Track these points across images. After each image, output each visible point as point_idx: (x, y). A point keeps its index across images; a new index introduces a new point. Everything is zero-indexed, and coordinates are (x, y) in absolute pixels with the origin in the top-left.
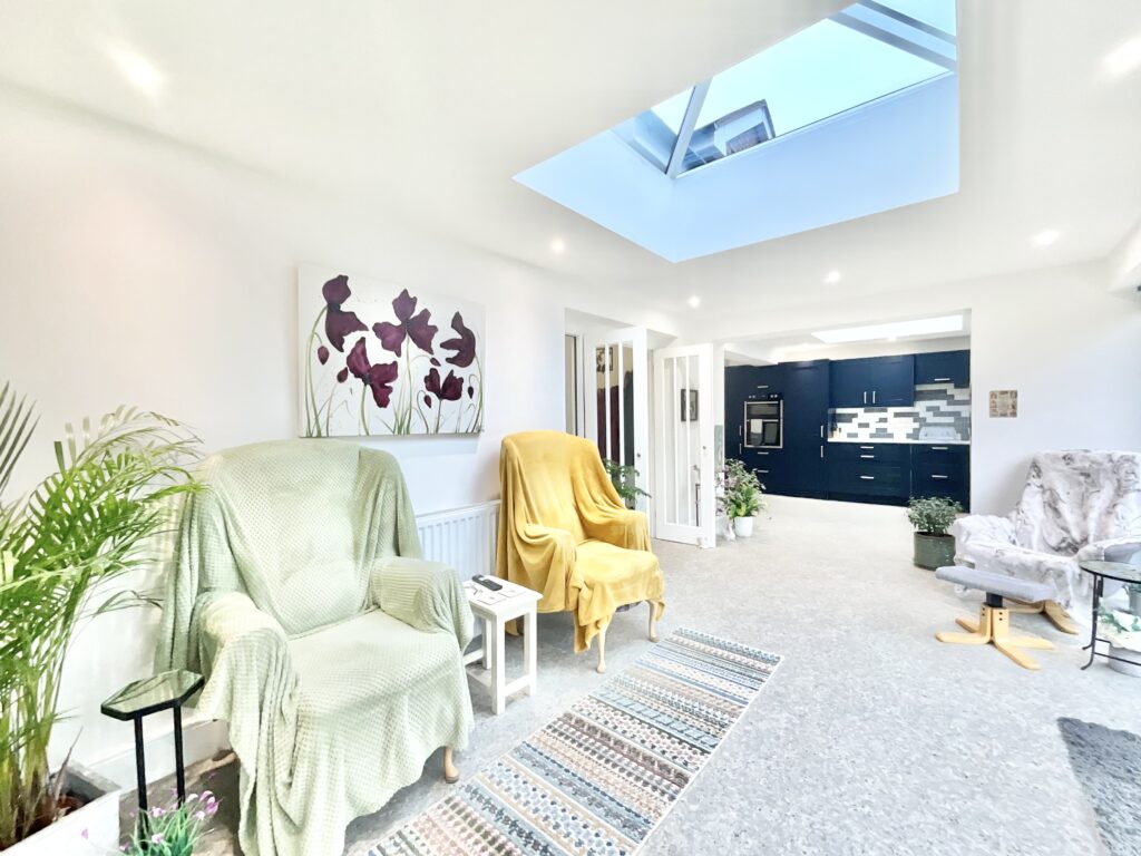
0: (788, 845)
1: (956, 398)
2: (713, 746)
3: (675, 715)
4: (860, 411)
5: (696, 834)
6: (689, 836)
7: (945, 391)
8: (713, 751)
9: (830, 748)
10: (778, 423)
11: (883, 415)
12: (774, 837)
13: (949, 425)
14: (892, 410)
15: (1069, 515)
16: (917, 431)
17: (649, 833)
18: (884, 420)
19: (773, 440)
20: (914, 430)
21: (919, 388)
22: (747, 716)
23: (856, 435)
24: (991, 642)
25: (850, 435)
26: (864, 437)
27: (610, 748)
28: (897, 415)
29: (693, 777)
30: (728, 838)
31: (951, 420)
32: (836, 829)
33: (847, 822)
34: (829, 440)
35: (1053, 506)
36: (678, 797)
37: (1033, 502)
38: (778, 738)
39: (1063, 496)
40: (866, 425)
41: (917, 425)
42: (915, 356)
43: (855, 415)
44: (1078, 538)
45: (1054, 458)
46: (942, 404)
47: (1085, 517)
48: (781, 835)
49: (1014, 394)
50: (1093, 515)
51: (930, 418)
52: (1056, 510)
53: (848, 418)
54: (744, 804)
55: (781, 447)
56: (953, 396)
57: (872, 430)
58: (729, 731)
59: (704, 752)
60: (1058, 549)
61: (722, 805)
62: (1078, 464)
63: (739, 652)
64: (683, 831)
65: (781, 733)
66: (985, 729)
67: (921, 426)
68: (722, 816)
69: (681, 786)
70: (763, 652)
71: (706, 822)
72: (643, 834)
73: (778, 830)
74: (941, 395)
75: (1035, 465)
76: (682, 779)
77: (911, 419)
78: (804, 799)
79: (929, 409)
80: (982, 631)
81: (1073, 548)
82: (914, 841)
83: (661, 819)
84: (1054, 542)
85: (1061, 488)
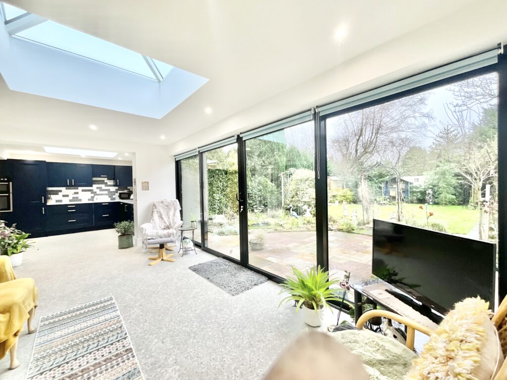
0: (176, 331)
1: (108, 184)
2: (126, 334)
3: (95, 341)
4: (63, 189)
5: (152, 354)
6: (152, 357)
7: (104, 181)
8: (128, 335)
9: (158, 306)
10: (9, 196)
11: (76, 191)
12: (171, 333)
13: (106, 194)
14: (80, 189)
15: (165, 219)
16: (93, 197)
17: (140, 369)
18: (77, 193)
19: (6, 207)
20: (92, 197)
21: (94, 179)
22: (123, 319)
23: (61, 201)
24: (162, 260)
25: (57, 201)
26: (66, 201)
27: (82, 375)
28: (83, 191)
29: (131, 346)
30: (162, 345)
31: (106, 192)
32: (180, 318)
33: (180, 315)
34: (48, 204)
35: (161, 217)
36: (135, 354)
37: (156, 216)
38: (142, 315)
39: (163, 213)
40: (67, 196)
41: (93, 195)
42: (92, 165)
43: (61, 191)
44: (168, 224)
45: (159, 202)
46: (103, 186)
47: (169, 218)
48: (172, 331)
49: (148, 183)
50: (171, 217)
51: (98, 192)
52: (162, 218)
53: (56, 193)
54: (155, 335)
55: (11, 210)
56: (107, 183)
57: (71, 198)
58: (124, 326)
59: (125, 338)
60: (164, 229)
61: (150, 342)
62: (165, 204)
63: (90, 306)
64: (148, 358)
65: (141, 313)
66: (180, 278)
67: (94, 195)
68: (153, 343)
69: (132, 351)
70: (103, 299)
71: (151, 349)
72: (139, 372)
73: (170, 331)
74: (102, 182)
75: (154, 205)
76: (129, 350)
77: (90, 192)
78: (166, 320)
79: (97, 188)
80: (159, 257)
81: (168, 228)
82: (193, 307)
83: (138, 364)
84: (163, 227)
85: (162, 210)
